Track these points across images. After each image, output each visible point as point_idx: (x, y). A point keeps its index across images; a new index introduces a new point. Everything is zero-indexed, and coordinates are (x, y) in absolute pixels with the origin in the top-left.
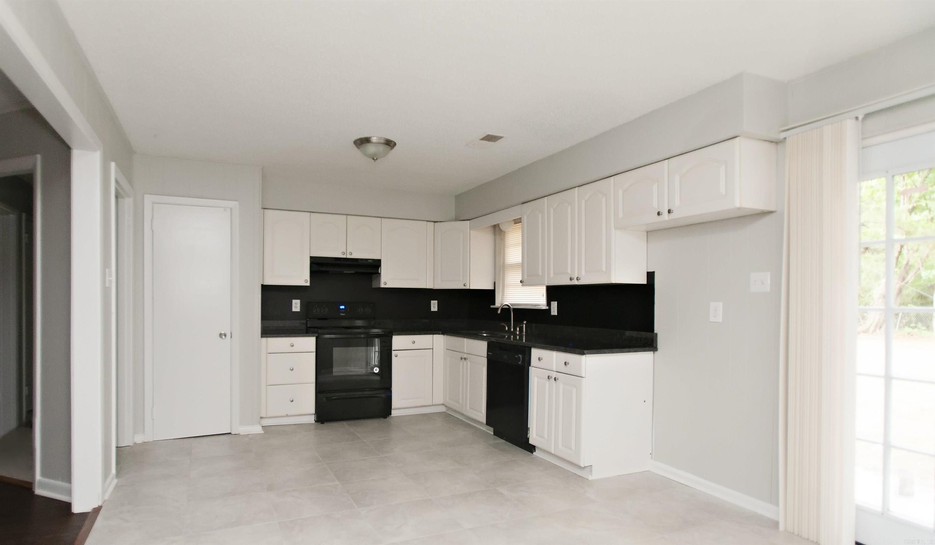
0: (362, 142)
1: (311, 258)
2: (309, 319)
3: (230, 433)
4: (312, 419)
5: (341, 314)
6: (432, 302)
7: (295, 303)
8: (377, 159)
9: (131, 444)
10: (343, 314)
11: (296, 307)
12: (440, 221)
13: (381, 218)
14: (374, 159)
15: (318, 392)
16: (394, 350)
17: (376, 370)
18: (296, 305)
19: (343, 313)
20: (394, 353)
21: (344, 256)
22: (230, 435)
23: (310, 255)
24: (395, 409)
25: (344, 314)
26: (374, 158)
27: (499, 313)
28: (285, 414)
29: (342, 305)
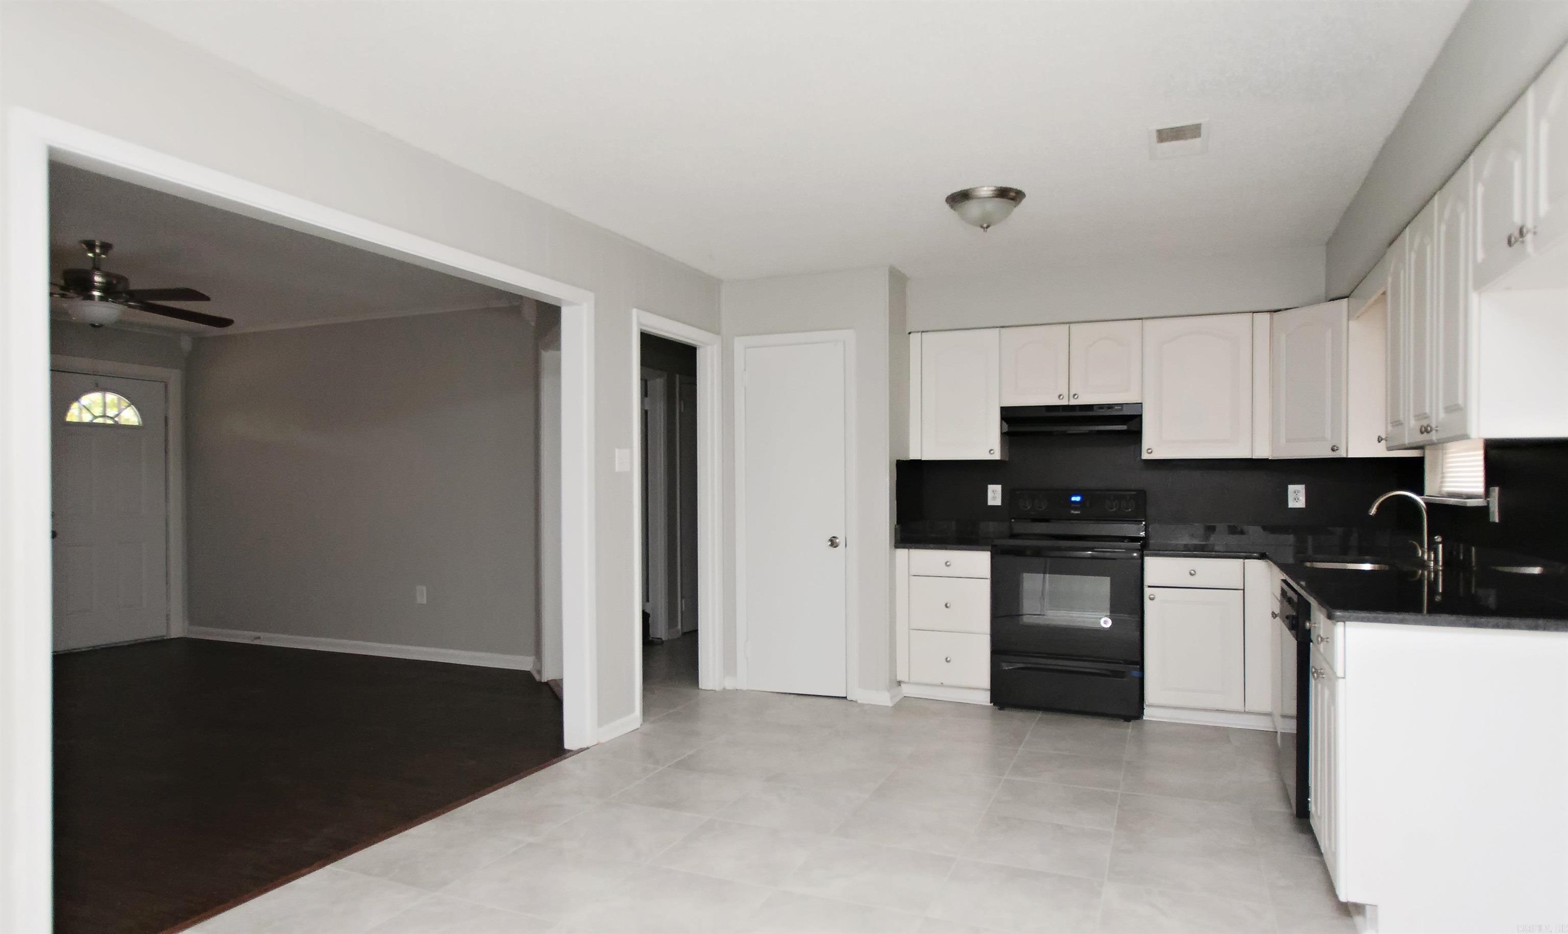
0: (959, 198)
1: (1004, 410)
2: (1014, 519)
3: (846, 698)
4: (984, 698)
5: (1072, 512)
6: (1292, 488)
7: (993, 491)
8: (988, 227)
9: (718, 688)
10: (1077, 512)
11: (994, 498)
12: (1285, 307)
13: (1141, 320)
14: (982, 227)
15: (998, 651)
16: (1149, 587)
17: (1105, 622)
18: (995, 495)
19: (1076, 509)
20: (1148, 592)
21: (1064, 402)
22: (845, 701)
23: (1000, 403)
24: (1150, 706)
25: (1079, 512)
26: (985, 225)
27: (1371, 514)
28: (939, 682)
29: (1076, 495)
